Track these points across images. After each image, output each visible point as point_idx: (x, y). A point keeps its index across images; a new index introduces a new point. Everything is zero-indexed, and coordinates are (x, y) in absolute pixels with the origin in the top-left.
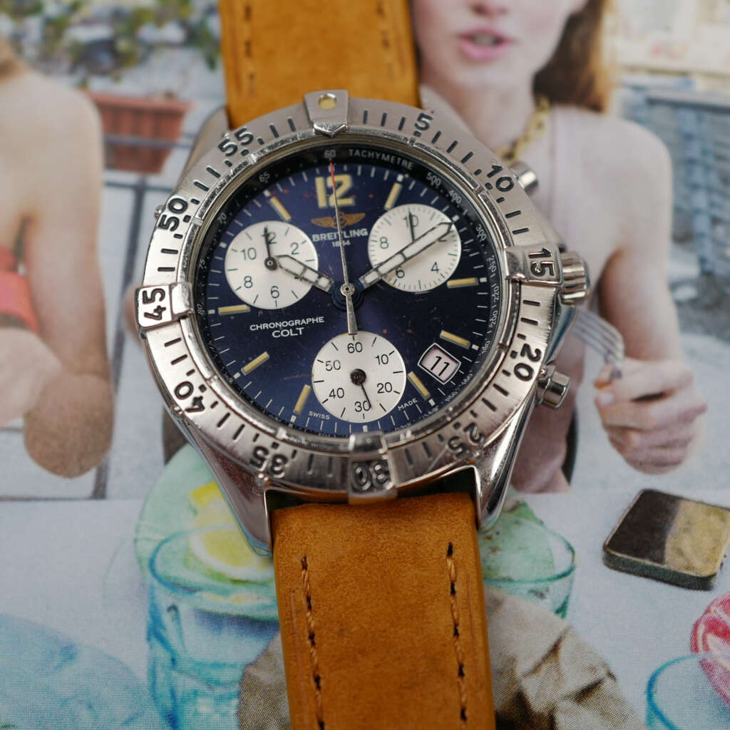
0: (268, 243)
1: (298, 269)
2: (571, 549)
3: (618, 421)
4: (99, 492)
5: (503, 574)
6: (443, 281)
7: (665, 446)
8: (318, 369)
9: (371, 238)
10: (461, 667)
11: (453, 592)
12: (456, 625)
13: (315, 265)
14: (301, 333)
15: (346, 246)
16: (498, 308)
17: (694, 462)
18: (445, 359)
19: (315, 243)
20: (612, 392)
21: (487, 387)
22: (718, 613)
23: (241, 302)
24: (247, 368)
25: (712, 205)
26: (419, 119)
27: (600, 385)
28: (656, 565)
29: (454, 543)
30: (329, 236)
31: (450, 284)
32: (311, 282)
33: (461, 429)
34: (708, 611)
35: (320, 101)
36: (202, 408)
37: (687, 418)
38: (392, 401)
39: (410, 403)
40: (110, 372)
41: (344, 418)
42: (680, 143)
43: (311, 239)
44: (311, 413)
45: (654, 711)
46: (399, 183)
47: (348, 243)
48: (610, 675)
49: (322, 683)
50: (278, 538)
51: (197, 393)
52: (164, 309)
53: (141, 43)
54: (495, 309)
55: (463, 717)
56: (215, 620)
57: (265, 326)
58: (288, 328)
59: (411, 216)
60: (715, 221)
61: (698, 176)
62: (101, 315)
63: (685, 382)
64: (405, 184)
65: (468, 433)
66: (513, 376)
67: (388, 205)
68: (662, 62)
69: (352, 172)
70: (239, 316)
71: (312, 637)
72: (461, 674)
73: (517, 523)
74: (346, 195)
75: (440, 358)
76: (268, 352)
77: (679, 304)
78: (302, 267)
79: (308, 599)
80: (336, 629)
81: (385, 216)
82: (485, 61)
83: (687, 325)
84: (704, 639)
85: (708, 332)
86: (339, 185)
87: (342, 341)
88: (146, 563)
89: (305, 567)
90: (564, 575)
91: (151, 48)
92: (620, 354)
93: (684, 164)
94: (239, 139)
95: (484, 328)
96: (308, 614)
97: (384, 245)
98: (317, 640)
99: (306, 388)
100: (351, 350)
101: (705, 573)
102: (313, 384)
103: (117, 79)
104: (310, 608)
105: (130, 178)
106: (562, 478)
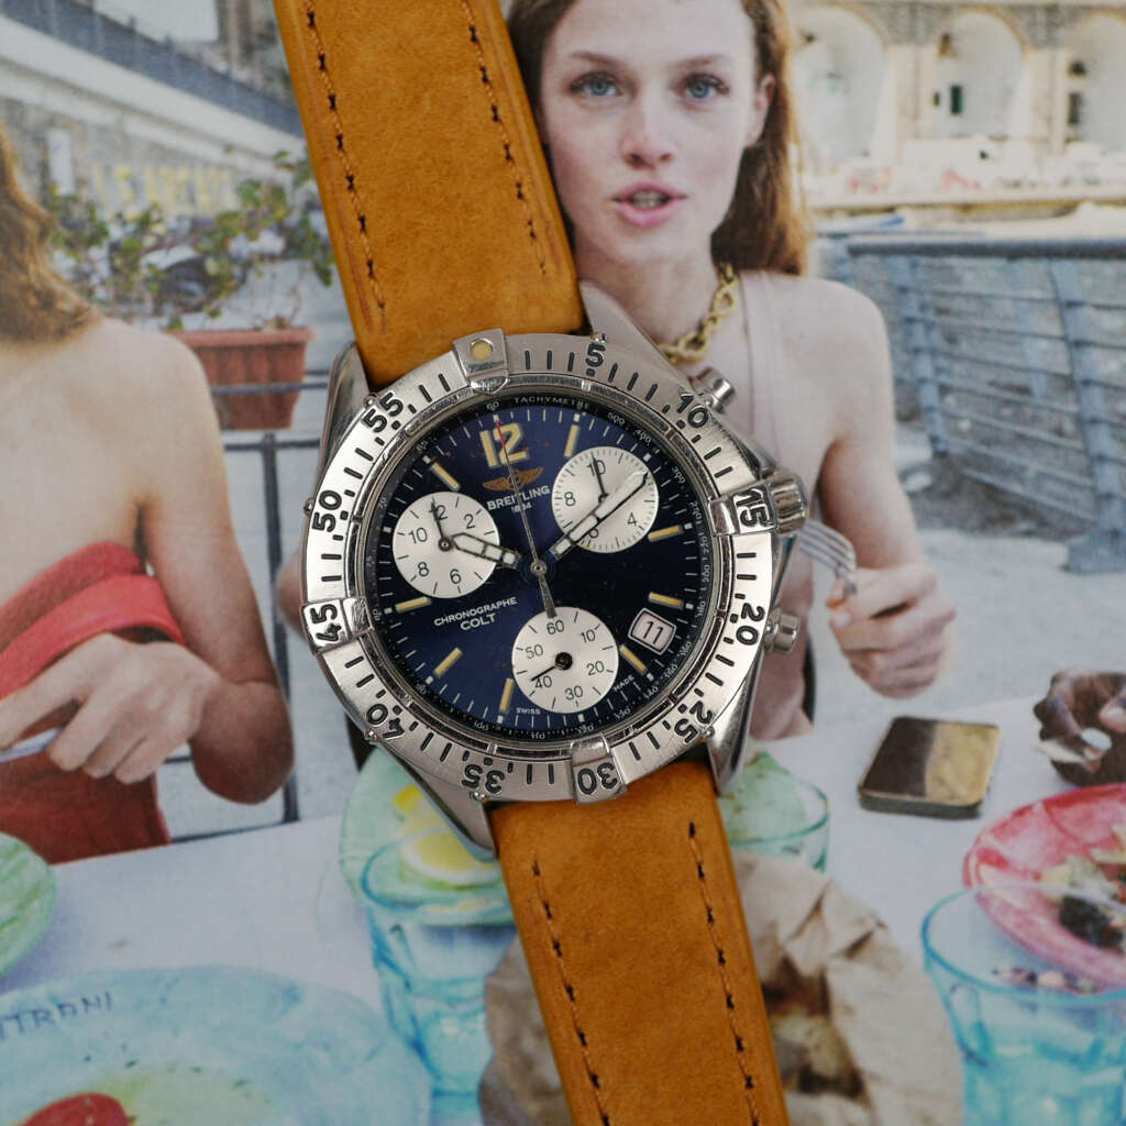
0: (438, 519)
1: (478, 548)
2: (822, 796)
3: (858, 644)
4: (291, 815)
5: (751, 834)
6: (643, 533)
7: (914, 664)
8: (518, 658)
9: (554, 495)
10: (721, 953)
11: (701, 875)
12: (709, 910)
13: (495, 538)
14: (493, 620)
15: (527, 510)
16: (710, 561)
17: (947, 678)
18: (657, 624)
19: (492, 513)
20: (849, 611)
21: (709, 661)
22: (990, 842)
23: (419, 594)
24: (440, 669)
25: (939, 370)
26: (590, 353)
27: (833, 604)
28: (917, 799)
29: (695, 822)
30: (506, 501)
31: (652, 536)
32: (494, 560)
33: (687, 712)
34: (978, 840)
35: (472, 347)
36: (401, 731)
37: (935, 628)
38: (605, 682)
39: (626, 682)
40: (276, 675)
41: (556, 710)
42: (893, 299)
43: (486, 507)
44: (519, 710)
45: (932, 956)
46: (576, 423)
47: (529, 506)
48: (881, 925)
49: (575, 994)
50: (502, 847)
51: (392, 716)
52: (339, 628)
53: (234, 260)
54: (706, 562)
55: (730, 1005)
56: (444, 934)
57: (451, 618)
58: (478, 616)
59: (595, 462)
60: (944, 390)
61: (919, 337)
62: (254, 611)
63: (929, 587)
64: (583, 424)
65: (696, 714)
66: (736, 642)
67: (568, 453)
68: (862, 198)
69: (520, 420)
70: (419, 610)
71: (557, 946)
72: (722, 961)
73: (760, 776)
74: (517, 449)
75: (652, 623)
76: (460, 648)
77: (912, 495)
78: (482, 545)
79: (547, 907)
80: (583, 934)
81: (567, 466)
82: (652, 226)
83: (924, 519)
84: (977, 871)
85: (948, 524)
86: (508, 436)
87: (540, 621)
88: (358, 885)
89: (537, 872)
90: (819, 826)
91: (248, 265)
92: (852, 565)
93: (900, 326)
94: (387, 408)
95: (697, 583)
96: (549, 922)
97: (570, 502)
98: (562, 949)
99: (509, 682)
100: (552, 630)
101: (971, 800)
102: (516, 676)
103: (214, 314)
104: (549, 916)
105: (255, 437)
106: (803, 718)
